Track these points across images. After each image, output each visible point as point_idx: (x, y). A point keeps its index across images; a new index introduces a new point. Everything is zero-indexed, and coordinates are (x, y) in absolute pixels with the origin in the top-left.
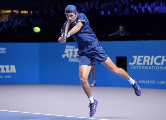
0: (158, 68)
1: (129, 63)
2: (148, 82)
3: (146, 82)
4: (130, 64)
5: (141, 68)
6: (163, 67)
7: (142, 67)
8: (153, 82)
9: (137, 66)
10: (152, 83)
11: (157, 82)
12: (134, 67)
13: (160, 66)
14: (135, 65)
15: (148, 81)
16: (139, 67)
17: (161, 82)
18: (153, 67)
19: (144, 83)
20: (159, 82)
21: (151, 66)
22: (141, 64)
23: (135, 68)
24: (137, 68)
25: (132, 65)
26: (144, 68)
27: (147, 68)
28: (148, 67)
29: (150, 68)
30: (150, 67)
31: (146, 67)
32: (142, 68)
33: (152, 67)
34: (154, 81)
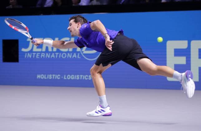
0: (64, 55)
1: (21, 49)
2: (50, 77)
3: (46, 77)
4: (23, 50)
5: (40, 57)
6: (71, 54)
7: (40, 55)
8: (58, 77)
9: (34, 54)
10: (56, 78)
11: (63, 77)
12: (29, 54)
13: (67, 53)
14: (31, 51)
15: (50, 75)
16: (37, 55)
17: (69, 77)
18: (57, 54)
19: (44, 79)
20: (66, 77)
21: (54, 52)
22: (40, 50)
23: (30, 57)
24: (34, 56)
25: (27, 52)
26: (44, 56)
27: (48, 56)
28: (50, 54)
29: (53, 56)
30: (53, 54)
31: (47, 54)
32: (42, 56)
33: (55, 55)
34: (59, 75)
